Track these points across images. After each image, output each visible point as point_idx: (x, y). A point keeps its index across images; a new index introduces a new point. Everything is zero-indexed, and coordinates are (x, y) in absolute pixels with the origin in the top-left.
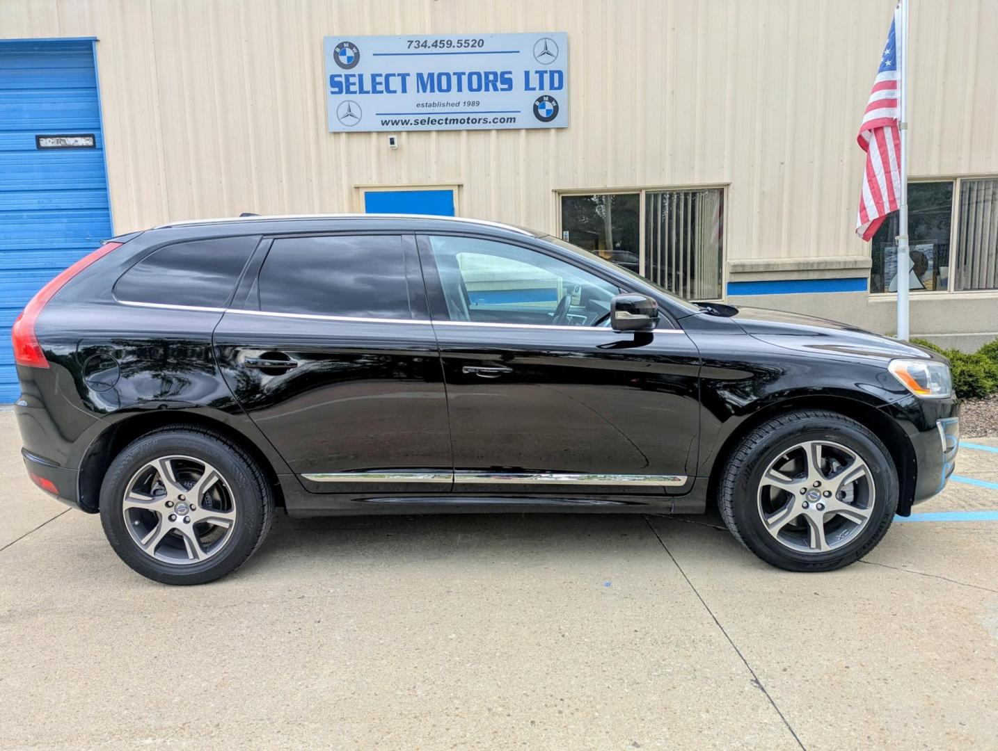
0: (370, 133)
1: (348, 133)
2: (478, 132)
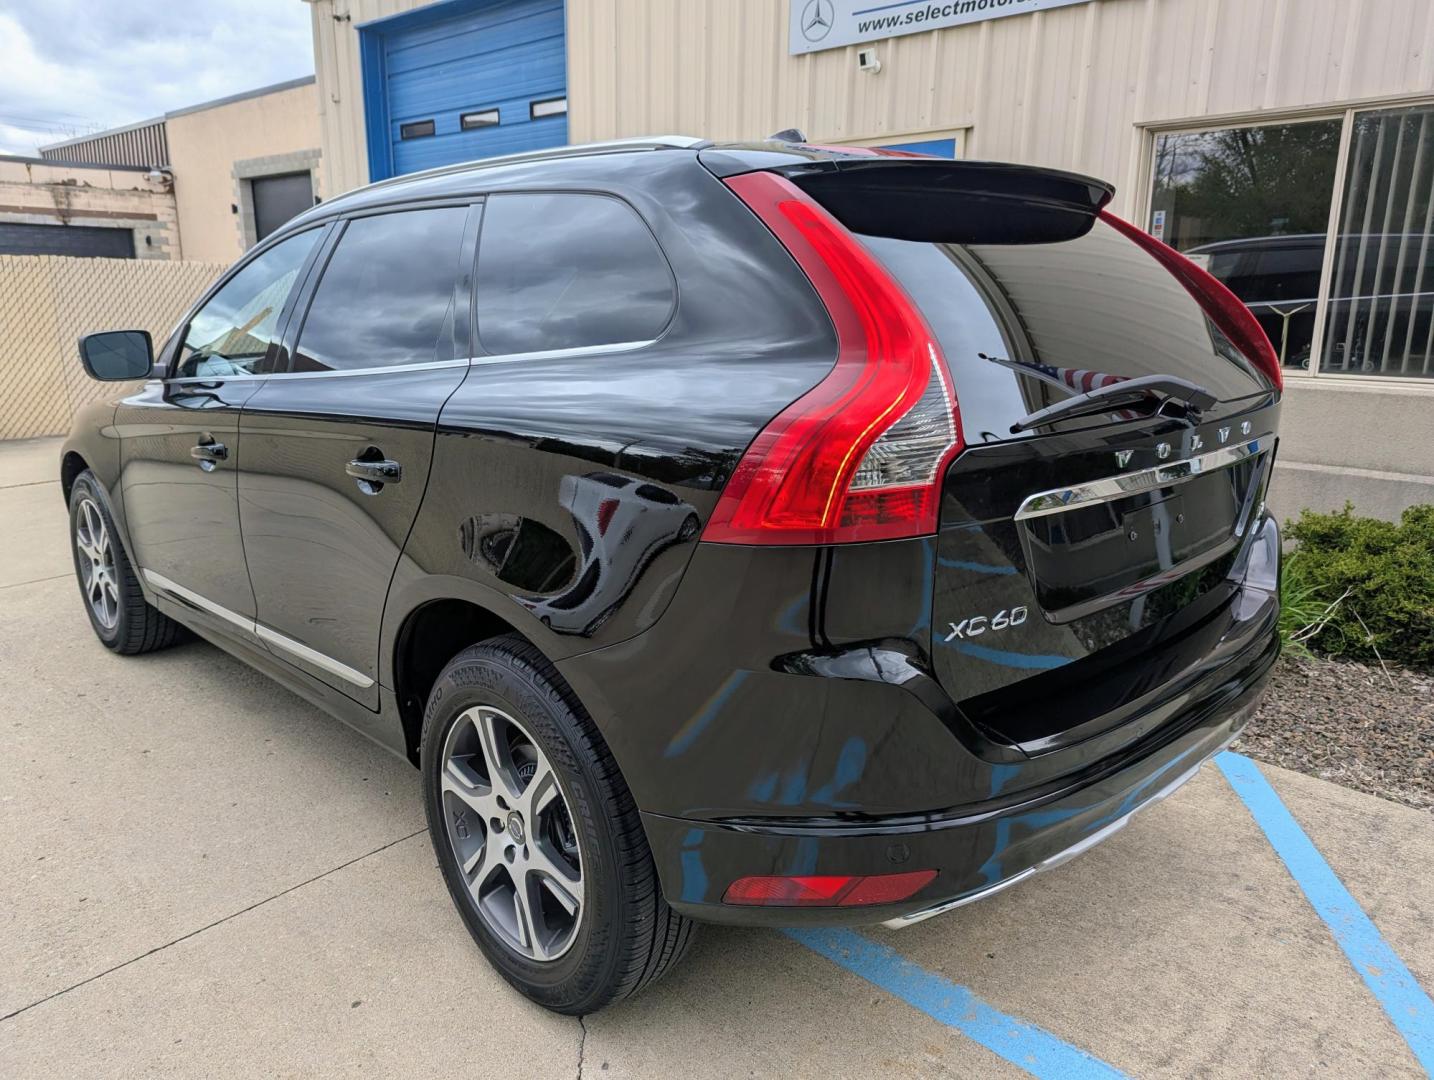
0: (843, 48)
1: (816, 53)
2: (1011, 21)
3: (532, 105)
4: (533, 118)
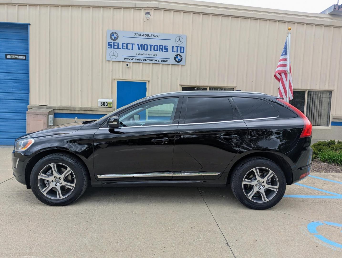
0: (120, 62)
1: (113, 61)
2: (156, 64)
3: (6, 55)
4: (6, 58)
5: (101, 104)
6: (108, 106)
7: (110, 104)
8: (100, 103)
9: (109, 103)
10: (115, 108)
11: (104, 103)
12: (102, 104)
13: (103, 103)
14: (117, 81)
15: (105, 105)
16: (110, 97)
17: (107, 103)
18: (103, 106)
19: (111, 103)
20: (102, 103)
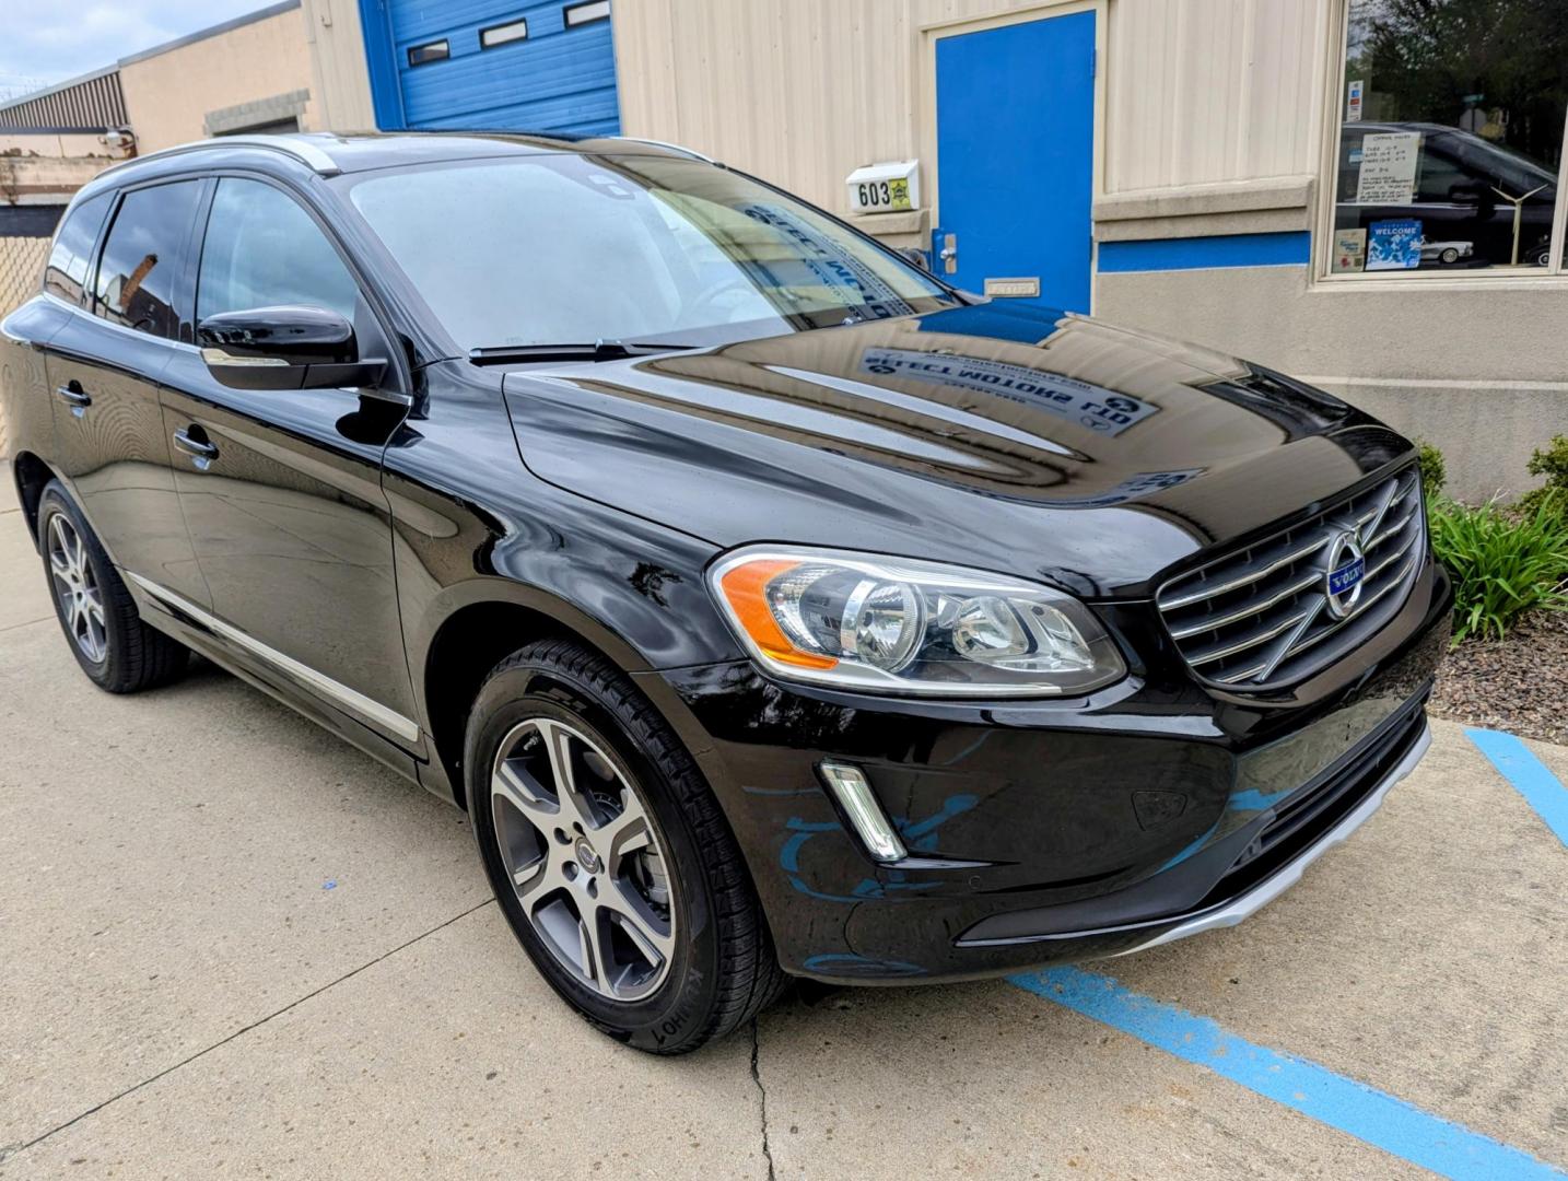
4: (568, 27)
5: (862, 194)
6: (895, 204)
7: (899, 190)
8: (858, 189)
9: (894, 185)
10: (931, 210)
11: (873, 188)
12: (865, 194)
13: (867, 191)
14: (938, 41)
15: (881, 201)
16: (909, 150)
17: (884, 188)
18: (870, 207)
19: (903, 184)
20: (863, 190)
